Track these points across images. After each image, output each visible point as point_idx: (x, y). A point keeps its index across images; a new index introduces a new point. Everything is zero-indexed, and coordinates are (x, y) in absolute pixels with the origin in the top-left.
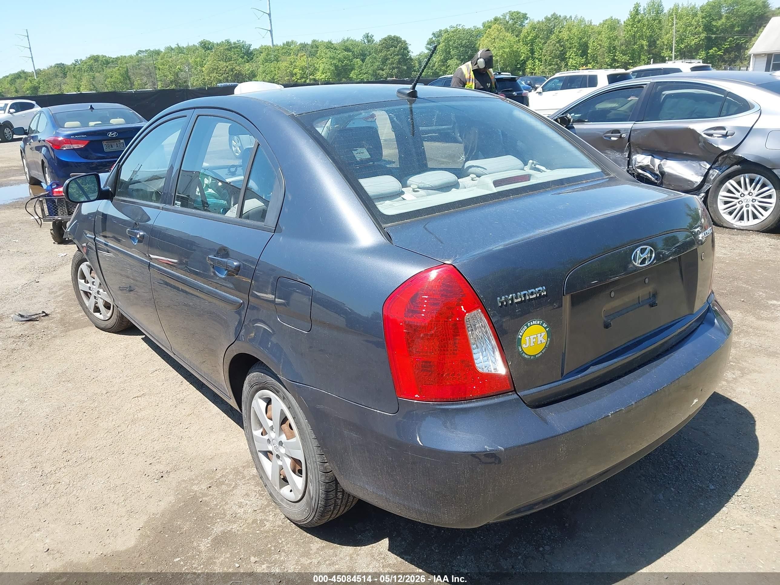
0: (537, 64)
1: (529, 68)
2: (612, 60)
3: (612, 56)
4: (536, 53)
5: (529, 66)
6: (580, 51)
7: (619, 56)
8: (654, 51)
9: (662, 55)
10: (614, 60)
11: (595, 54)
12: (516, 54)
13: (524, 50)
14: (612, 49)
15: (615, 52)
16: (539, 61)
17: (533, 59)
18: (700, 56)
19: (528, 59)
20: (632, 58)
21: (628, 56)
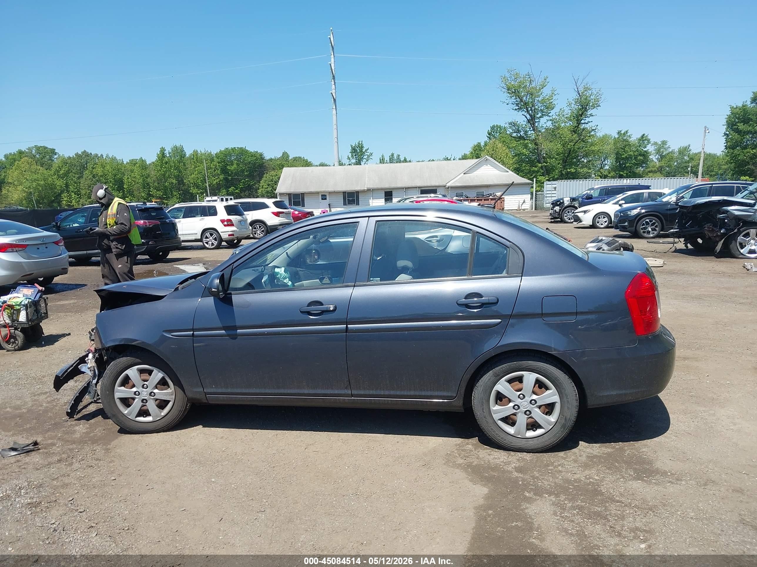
0: (73, 196)
1: (65, 201)
2: (147, 195)
3: (146, 191)
4: (70, 187)
5: (65, 199)
6: (116, 186)
7: (153, 192)
8: (183, 188)
9: (191, 191)
10: (149, 195)
11: (131, 189)
12: (52, 187)
13: (60, 183)
14: (146, 186)
15: (150, 188)
16: (75, 194)
17: (68, 191)
18: (222, 193)
19: (62, 192)
20: (165, 193)
21: (162, 192)
